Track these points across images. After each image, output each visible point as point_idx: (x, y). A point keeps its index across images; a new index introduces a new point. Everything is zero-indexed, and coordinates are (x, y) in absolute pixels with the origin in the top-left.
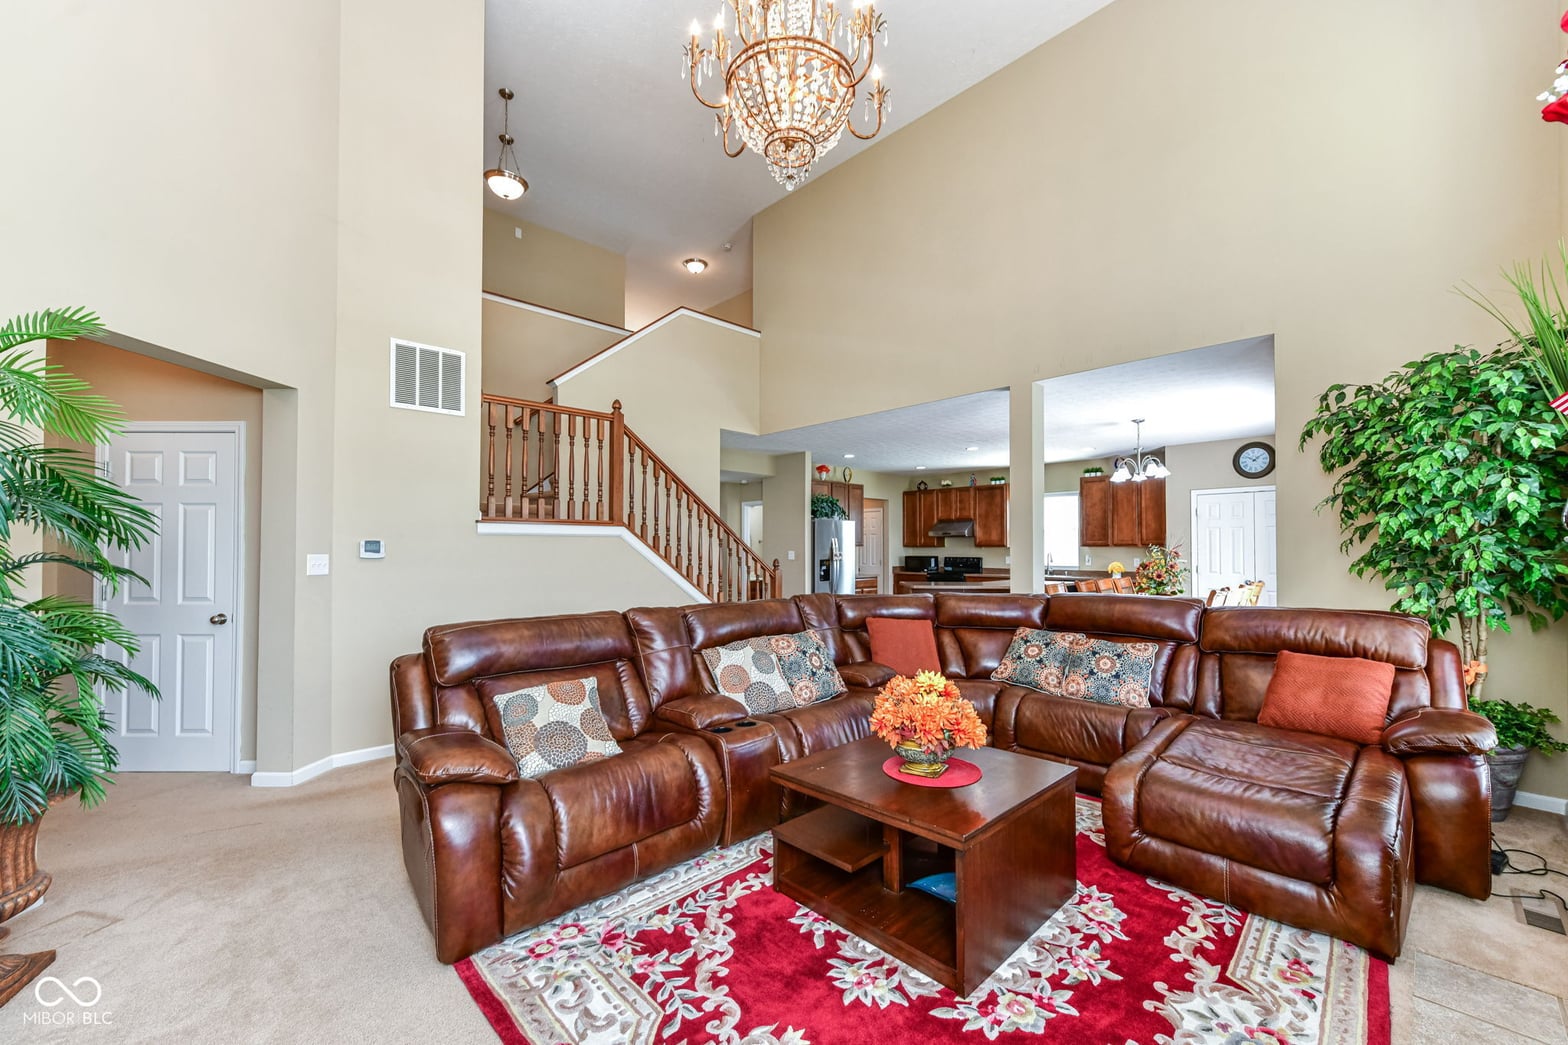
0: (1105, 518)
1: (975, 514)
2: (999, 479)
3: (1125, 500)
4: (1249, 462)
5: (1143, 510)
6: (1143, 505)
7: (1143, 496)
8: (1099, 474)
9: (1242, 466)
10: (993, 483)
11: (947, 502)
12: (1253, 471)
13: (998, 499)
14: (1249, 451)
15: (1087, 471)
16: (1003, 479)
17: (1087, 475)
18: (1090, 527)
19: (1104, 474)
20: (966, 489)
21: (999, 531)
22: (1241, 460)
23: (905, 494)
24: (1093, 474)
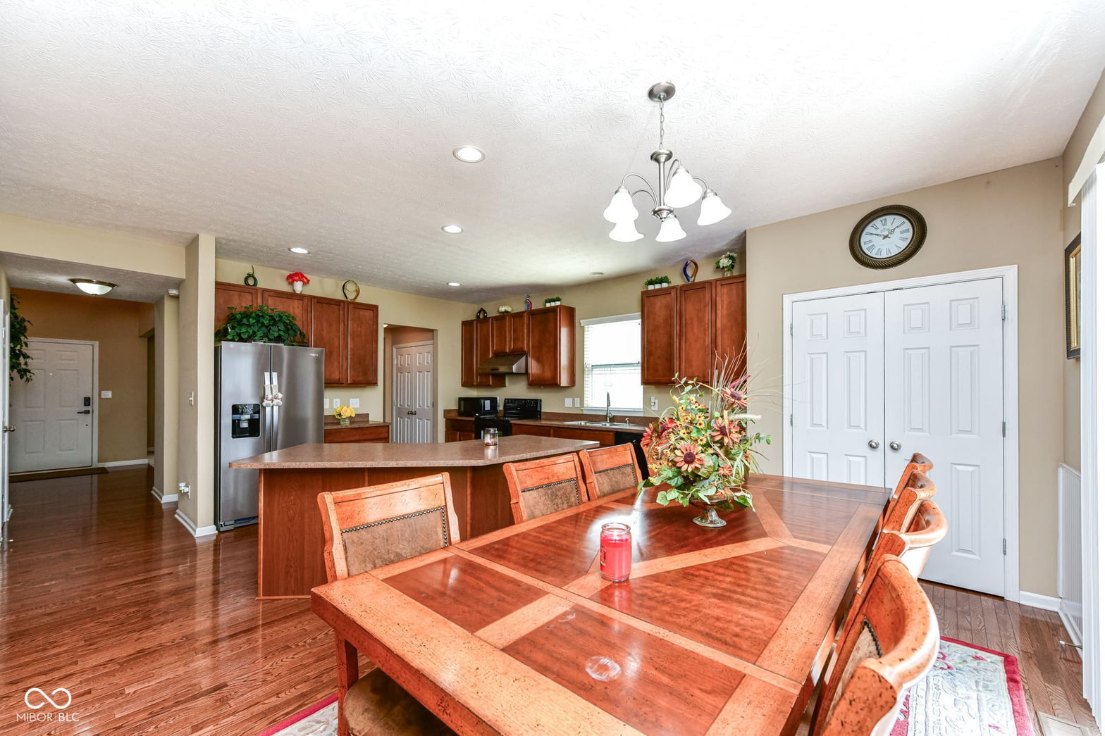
0: (671, 345)
1: (528, 345)
2: (554, 301)
3: (695, 319)
4: (878, 241)
5: (719, 332)
6: (719, 325)
7: (719, 312)
8: (665, 285)
9: (864, 247)
10: (548, 305)
11: (501, 331)
12: (884, 255)
13: (551, 325)
14: (878, 222)
15: (651, 283)
16: (558, 300)
17: (651, 287)
18: (652, 359)
19: (672, 285)
20: (520, 315)
21: (552, 367)
22: (864, 238)
23: (465, 324)
24: (658, 286)
